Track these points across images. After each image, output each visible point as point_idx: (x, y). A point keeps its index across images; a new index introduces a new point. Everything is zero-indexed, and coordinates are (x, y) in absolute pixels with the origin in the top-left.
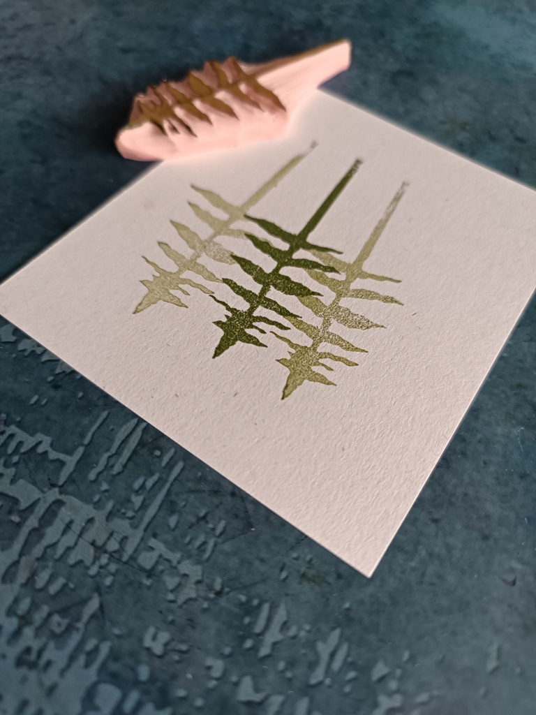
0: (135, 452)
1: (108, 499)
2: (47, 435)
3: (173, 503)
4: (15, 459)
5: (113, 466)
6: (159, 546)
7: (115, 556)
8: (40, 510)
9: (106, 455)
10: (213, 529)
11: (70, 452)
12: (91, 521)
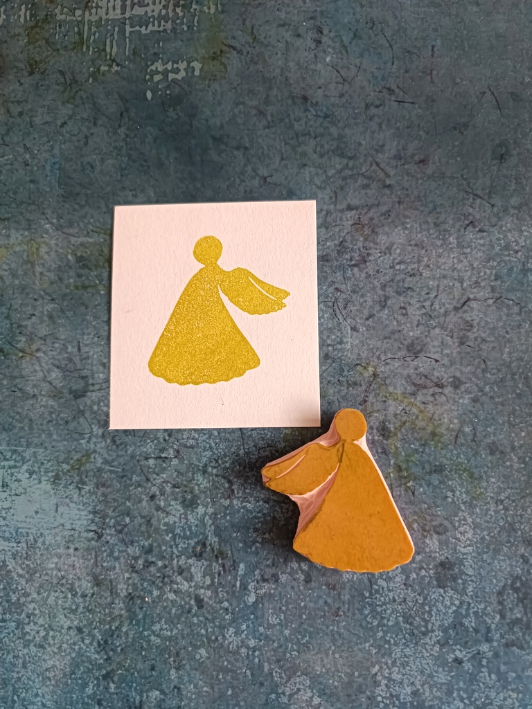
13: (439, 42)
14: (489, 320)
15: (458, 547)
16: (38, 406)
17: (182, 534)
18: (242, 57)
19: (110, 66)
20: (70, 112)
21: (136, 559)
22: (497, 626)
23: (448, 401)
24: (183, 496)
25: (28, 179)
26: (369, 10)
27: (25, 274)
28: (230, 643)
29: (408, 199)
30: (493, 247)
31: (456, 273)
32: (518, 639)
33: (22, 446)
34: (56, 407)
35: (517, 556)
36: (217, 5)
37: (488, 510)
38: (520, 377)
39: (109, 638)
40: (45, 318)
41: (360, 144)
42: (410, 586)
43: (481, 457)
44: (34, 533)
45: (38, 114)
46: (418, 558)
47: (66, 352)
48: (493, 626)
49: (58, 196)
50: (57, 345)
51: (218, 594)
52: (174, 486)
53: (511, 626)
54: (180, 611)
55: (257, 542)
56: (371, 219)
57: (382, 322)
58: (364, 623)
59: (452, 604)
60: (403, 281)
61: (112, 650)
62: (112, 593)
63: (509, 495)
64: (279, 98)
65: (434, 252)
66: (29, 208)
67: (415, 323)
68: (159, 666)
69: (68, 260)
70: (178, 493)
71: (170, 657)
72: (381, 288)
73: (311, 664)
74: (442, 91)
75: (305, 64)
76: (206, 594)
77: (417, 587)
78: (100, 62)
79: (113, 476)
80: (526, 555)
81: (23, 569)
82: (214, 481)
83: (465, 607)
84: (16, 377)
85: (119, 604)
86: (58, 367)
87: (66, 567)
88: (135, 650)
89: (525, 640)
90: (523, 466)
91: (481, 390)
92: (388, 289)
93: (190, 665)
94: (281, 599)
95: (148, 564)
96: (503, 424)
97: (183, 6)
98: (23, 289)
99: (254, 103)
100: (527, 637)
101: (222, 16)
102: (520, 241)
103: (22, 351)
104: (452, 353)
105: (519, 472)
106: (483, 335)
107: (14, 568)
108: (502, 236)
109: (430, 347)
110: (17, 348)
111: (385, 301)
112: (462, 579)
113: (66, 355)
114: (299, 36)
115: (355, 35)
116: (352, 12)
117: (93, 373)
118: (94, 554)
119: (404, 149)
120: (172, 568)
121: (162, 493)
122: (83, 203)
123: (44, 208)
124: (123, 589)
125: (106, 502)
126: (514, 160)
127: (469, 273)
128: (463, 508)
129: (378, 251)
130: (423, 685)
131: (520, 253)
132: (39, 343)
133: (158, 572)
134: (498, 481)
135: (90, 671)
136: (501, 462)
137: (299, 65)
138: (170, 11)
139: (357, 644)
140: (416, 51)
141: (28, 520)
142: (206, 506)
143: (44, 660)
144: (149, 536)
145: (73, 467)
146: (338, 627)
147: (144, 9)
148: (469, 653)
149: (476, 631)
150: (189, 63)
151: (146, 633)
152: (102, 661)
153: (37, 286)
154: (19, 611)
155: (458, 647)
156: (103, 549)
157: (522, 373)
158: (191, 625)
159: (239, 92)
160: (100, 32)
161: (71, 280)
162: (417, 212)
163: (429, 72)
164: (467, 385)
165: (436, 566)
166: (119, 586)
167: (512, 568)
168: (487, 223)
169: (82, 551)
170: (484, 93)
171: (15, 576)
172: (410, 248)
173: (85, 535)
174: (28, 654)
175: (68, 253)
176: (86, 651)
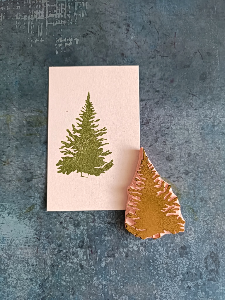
0: (37, 30)
1: (37, 21)
2: (54, 26)
3: (26, 26)
4: (57, 19)
5: (40, 27)
6: (25, 19)
7: (31, 14)
8: (47, 14)
9: (42, 28)
10: (17, 26)
11: (48, 25)
12: (38, 17)
13: (178, 31)
14: (200, 147)
15: (188, 241)
16: (12, 185)
17: (74, 238)
18: (96, 37)
19: (40, 40)
20: (23, 59)
21: (54, 249)
22: (205, 272)
23: (183, 180)
24: (74, 222)
25: (5, 88)
26: (149, 17)
27: (5, 129)
28: (95, 283)
29: (166, 96)
30: (201, 117)
31: (186, 127)
32: (213, 277)
33: (5, 202)
34: (19, 186)
35: (212, 243)
36: (85, 13)
37: (200, 225)
38: (212, 170)
39: (44, 283)
40: (14, 148)
41: (146, 74)
42: (169, 257)
43: (197, 203)
44: (11, 239)
45: (9, 60)
46: (172, 245)
47: (23, 162)
48: (203, 273)
49: (18, 95)
50: (19, 159)
51: (89, 263)
52: (70, 218)
53: (210, 272)
54: (73, 271)
55: (106, 240)
56: (151, 105)
57: (156, 148)
58: (150, 273)
59: (186, 264)
60: (164, 130)
61: (45, 288)
62: (44, 264)
63: (209, 218)
64: (112, 54)
65: (177, 118)
66: (6, 101)
67: (170, 148)
68: (65, 294)
69: (23, 123)
70: (72, 221)
71: (70, 290)
72: (155, 134)
73: (129, 291)
74: (179, 52)
75: (123, 40)
76: (84, 263)
77: (172, 258)
78: (35, 38)
79: (44, 214)
80: (216, 243)
81: (6, 255)
82: (87, 216)
83: (191, 265)
84: (2, 173)
85: (48, 268)
86: (20, 169)
87: (25, 253)
88: (55, 287)
89: (216, 278)
90: (214, 206)
91: (197, 175)
92: (158, 134)
93: (78, 293)
94: (116, 264)
95: (60, 251)
96: (206, 189)
97: (70, 13)
98: (4, 136)
99: (101, 56)
100: (217, 277)
101: (87, 18)
102: (211, 114)
103: (4, 162)
104: (185, 160)
105: (213, 209)
106: (197, 153)
107: (2, 254)
108: (204, 112)
109: (176, 158)
110: (2, 161)
111: (157, 139)
112: (190, 253)
113: (23, 163)
114: (120, 27)
115: (143, 27)
116: (142, 17)
117: (35, 171)
118: (36, 248)
119: (164, 75)
120: (70, 253)
121: (65, 221)
122: (29, 99)
123: (13, 101)
124: (49, 262)
125: (41, 225)
126: (208, 80)
127: (191, 127)
128: (190, 224)
129: (154, 118)
130: (175, 298)
131: (211, 119)
132: (12, 158)
133: (64, 255)
134: (204, 213)
135: (36, 297)
136: (205, 205)
137: (120, 40)
138: (65, 15)
139: (148, 282)
140: (168, 35)
141: (8, 234)
142: (84, 226)
143: (16, 293)
144: (60, 239)
145: (27, 211)
146: (139, 275)
147: (54, 15)
148: (193, 284)
149: (196, 275)
150: (73, 39)
151: (59, 280)
152: (41, 293)
153: (10, 134)
154: (5, 273)
155: (189, 281)
156: (40, 245)
157: (213, 168)
158: (78, 276)
159: (95, 51)
160: (35, 25)
161: (25, 132)
162: (170, 102)
163: (174, 44)
164: (191, 173)
165: (179, 249)
166: (47, 261)
167: (210, 248)
168: (198, 107)
169: (31, 246)
170: (196, 53)
171: (3, 258)
172: (167, 117)
173: (33, 240)
174: (9, 291)
175: (23, 120)
176: (34, 289)
